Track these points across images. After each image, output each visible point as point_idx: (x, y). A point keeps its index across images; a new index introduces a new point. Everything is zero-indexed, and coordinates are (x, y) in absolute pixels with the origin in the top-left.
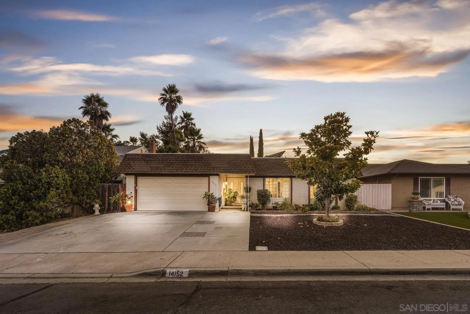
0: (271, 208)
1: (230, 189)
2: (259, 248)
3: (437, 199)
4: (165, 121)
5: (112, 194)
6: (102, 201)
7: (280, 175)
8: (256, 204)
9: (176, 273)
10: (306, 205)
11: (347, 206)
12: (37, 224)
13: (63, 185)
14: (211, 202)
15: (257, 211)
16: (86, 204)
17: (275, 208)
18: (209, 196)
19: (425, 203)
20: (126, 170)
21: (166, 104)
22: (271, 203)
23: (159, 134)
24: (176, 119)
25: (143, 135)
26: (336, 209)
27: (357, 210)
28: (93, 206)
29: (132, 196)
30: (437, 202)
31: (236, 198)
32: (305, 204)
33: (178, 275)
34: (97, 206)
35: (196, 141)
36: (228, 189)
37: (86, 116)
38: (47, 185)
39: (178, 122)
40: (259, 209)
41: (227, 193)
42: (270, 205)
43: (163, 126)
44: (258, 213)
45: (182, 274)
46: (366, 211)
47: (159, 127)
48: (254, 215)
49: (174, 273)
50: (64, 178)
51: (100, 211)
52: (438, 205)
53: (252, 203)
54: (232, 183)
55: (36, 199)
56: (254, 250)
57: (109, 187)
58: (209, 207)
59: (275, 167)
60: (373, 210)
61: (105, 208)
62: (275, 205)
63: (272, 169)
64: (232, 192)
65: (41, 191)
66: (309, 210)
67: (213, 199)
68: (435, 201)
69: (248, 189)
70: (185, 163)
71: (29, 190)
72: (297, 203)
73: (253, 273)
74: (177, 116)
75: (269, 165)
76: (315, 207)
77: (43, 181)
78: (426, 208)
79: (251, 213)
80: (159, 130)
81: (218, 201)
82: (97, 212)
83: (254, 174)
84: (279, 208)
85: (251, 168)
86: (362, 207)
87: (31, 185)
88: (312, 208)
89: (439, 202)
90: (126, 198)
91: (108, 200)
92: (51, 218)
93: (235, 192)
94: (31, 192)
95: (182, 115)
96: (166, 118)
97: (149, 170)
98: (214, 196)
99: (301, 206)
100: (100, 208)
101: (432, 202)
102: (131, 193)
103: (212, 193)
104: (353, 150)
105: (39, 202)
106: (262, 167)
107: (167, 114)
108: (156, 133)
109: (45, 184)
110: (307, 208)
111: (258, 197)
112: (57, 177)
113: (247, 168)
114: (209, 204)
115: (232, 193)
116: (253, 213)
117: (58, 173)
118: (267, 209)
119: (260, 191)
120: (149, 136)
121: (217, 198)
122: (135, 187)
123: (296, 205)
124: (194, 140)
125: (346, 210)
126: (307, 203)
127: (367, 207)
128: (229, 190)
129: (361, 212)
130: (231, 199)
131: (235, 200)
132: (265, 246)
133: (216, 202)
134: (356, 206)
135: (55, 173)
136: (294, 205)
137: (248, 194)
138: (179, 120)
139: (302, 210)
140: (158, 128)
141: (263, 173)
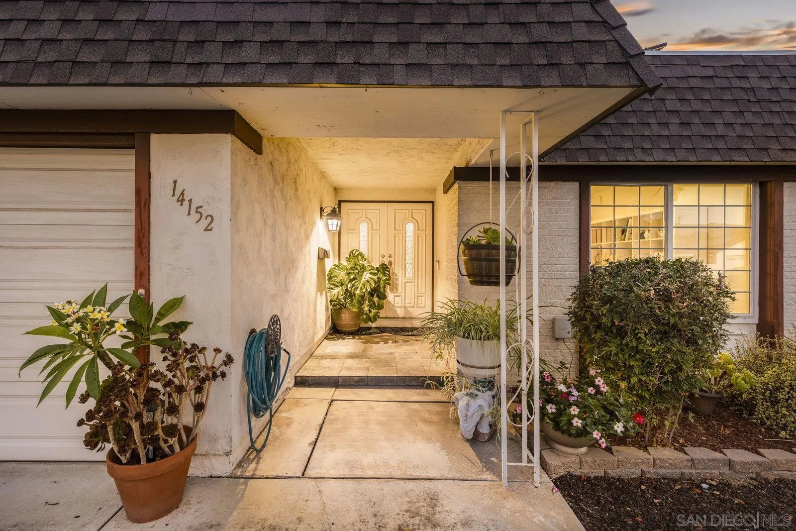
1: (355, 255)
31: (383, 297)
36: (345, 254)
41: (342, 275)
54: (364, 227)
64: (363, 269)
93: (376, 265)
115: (367, 276)
128: (348, 260)
130: (361, 303)
131: (380, 307)
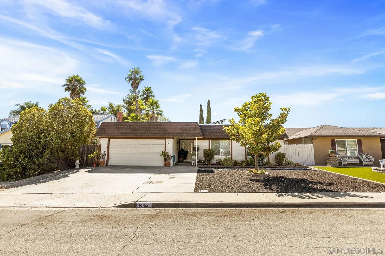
0: (215, 164)
2: (201, 191)
3: (352, 157)
4: (130, 94)
5: (90, 153)
6: (81, 158)
7: (222, 138)
8: (203, 161)
9: (144, 205)
10: (244, 161)
11: (277, 162)
12: (36, 175)
13: (56, 146)
14: (167, 159)
15: (204, 166)
16: (70, 160)
17: (218, 164)
18: (165, 154)
19: (341, 159)
20: (102, 135)
21: (131, 82)
22: (215, 159)
23: (125, 104)
24: (139, 92)
25: (111, 105)
26: (268, 164)
27: (285, 165)
28: (75, 162)
29: (106, 154)
30: (352, 159)
32: (242, 160)
33: (145, 206)
34: (78, 162)
35: (154, 110)
36: (181, 149)
37: (68, 91)
38: (44, 146)
39: (140, 94)
40: (206, 165)
42: (214, 162)
43: (128, 98)
44: (204, 167)
45: (148, 205)
46: (292, 166)
47: (124, 98)
48: (201, 169)
49: (143, 205)
50: (57, 140)
51: (80, 166)
52: (353, 161)
53: (200, 160)
54: (184, 144)
55: (35, 156)
56: (198, 192)
57: (87, 147)
58: (165, 163)
59: (218, 131)
60: (298, 166)
61: (83, 163)
62: (218, 161)
63: (216, 133)
65: (39, 150)
66: (245, 165)
67: (168, 156)
68: (351, 158)
69: (196, 149)
70: (147, 129)
71: (31, 150)
72: (236, 160)
73: (195, 205)
74: (139, 90)
75: (213, 130)
76: (250, 163)
77: (42, 143)
78: (343, 164)
79: (199, 167)
80: (125, 101)
81: (172, 158)
82: (77, 167)
83: (201, 137)
84: (221, 164)
85: (198, 133)
86: (288, 163)
87: (33, 146)
88: (248, 163)
89: (354, 159)
90: (101, 155)
91: (86, 158)
92: (45, 170)
94: (32, 151)
95: (144, 89)
96: (130, 92)
97: (120, 134)
98: (169, 154)
99: (239, 162)
100: (80, 164)
101: (348, 158)
102: (105, 151)
103: (168, 152)
104: (272, 121)
105: (38, 159)
106: (207, 131)
107: (132, 88)
108: (122, 103)
109: (42, 145)
110: (244, 164)
111: (204, 155)
112: (52, 140)
113: (195, 133)
114: (165, 161)
116: (200, 167)
117: (53, 137)
118: (212, 165)
119: (206, 150)
120: (116, 106)
121: (172, 156)
122: (108, 147)
123: (235, 161)
124: (153, 109)
125: (276, 165)
126: (244, 159)
127: (292, 163)
129: (288, 167)
131: (186, 158)
132: (207, 189)
133: (171, 159)
134: (284, 162)
135: (51, 137)
136: (234, 161)
137: (196, 153)
138: (141, 93)
139: (240, 165)
140: (124, 100)
141: (208, 136)
